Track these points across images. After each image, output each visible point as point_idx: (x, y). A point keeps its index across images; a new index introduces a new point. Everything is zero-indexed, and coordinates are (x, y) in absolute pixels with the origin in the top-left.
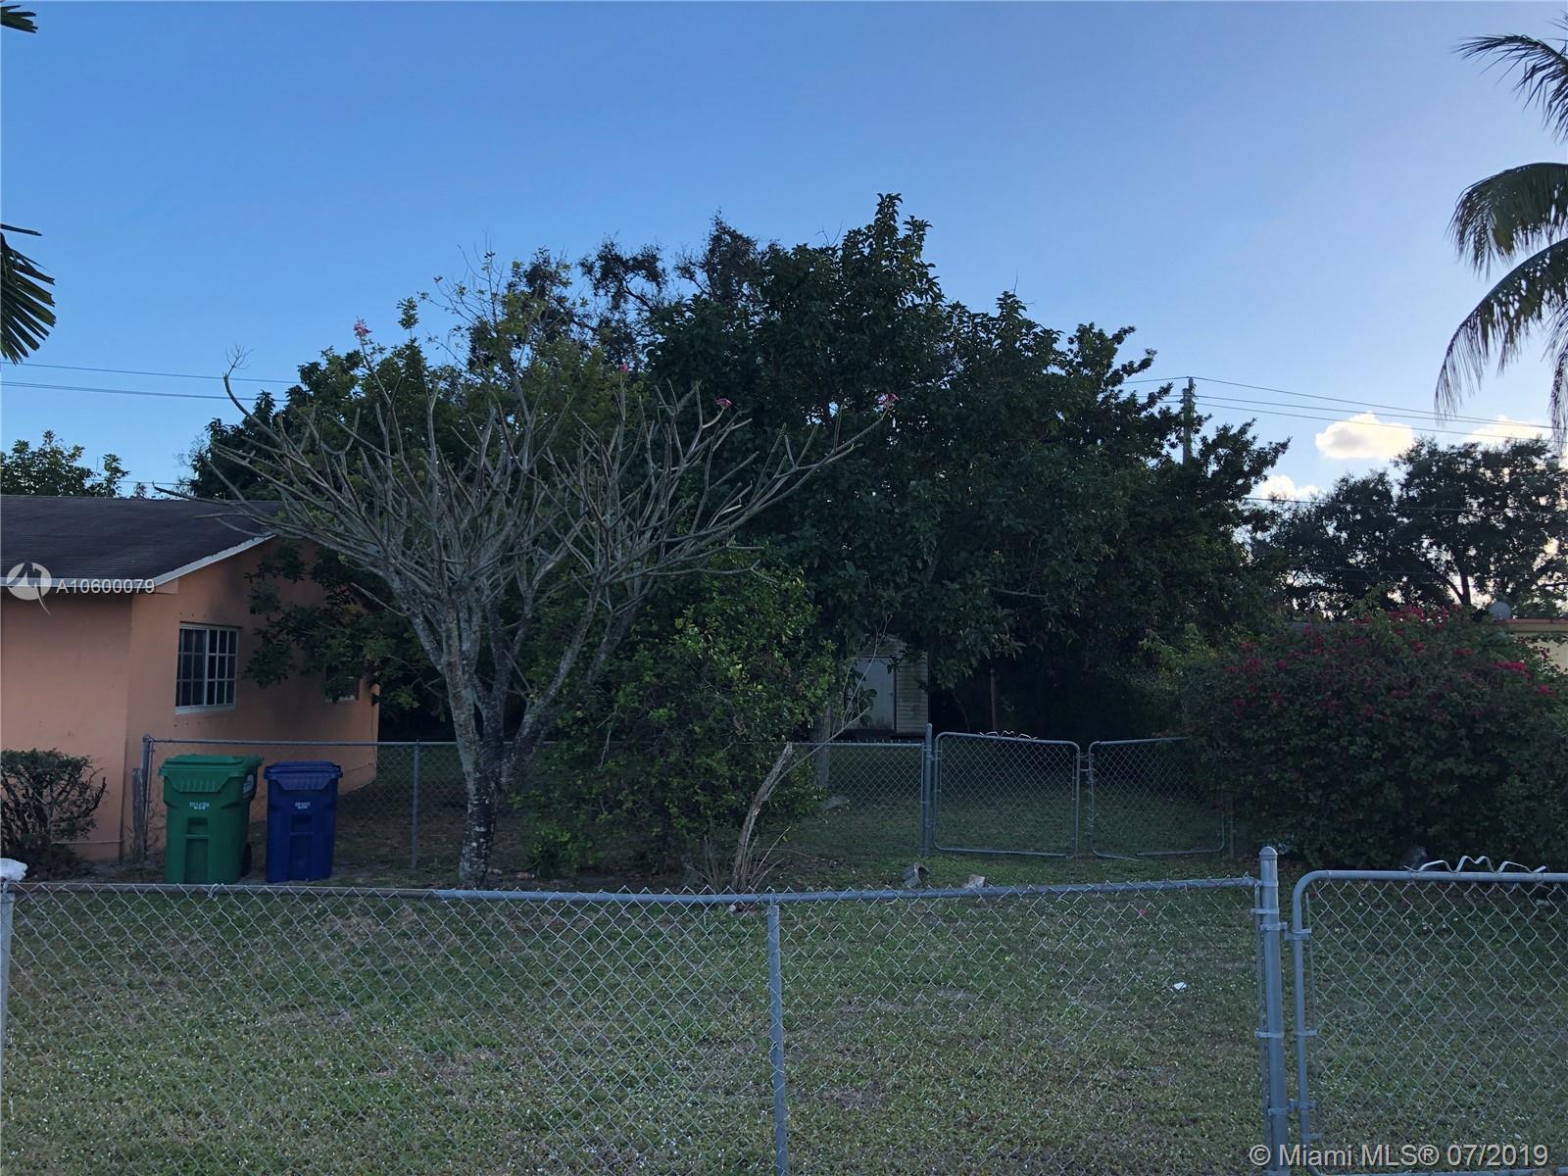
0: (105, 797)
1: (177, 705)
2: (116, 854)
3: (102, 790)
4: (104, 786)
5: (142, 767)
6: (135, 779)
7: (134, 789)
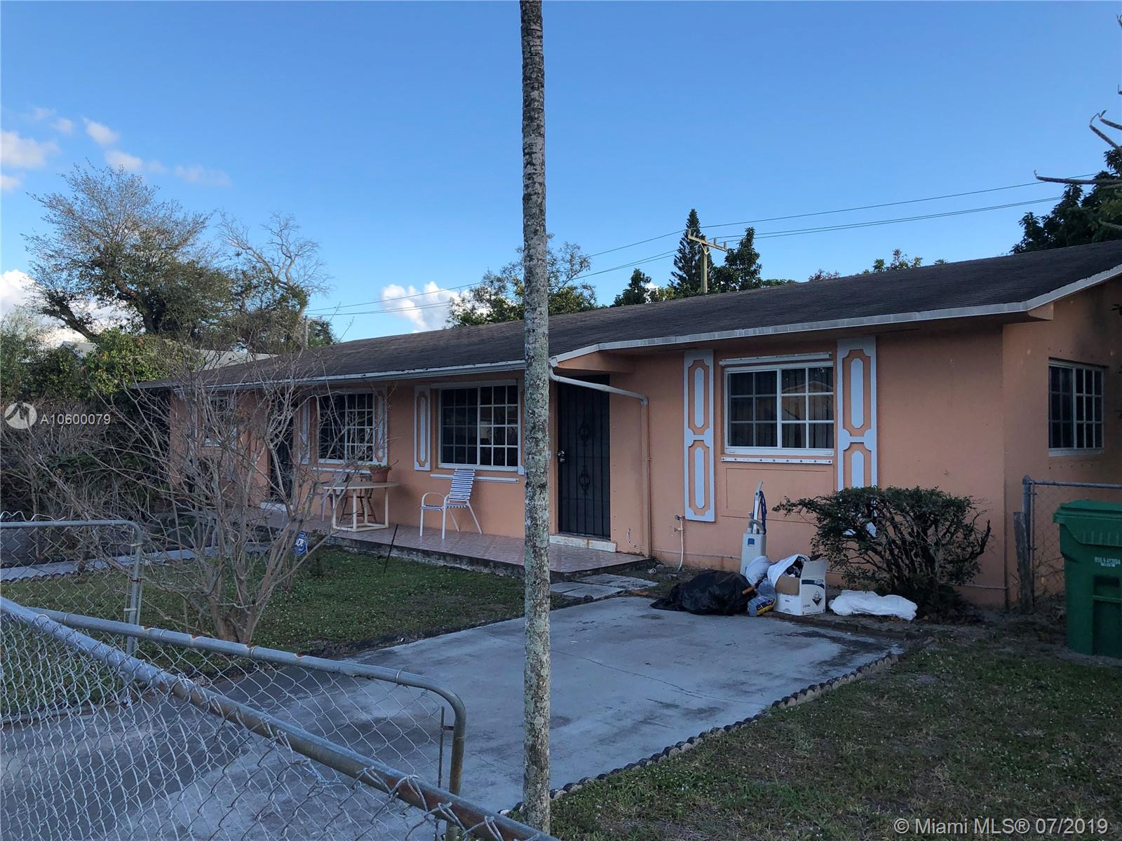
0: (990, 542)
1: (1050, 447)
2: (1002, 602)
3: (987, 535)
4: (989, 529)
5: (1023, 510)
6: (1017, 523)
7: (1017, 533)
